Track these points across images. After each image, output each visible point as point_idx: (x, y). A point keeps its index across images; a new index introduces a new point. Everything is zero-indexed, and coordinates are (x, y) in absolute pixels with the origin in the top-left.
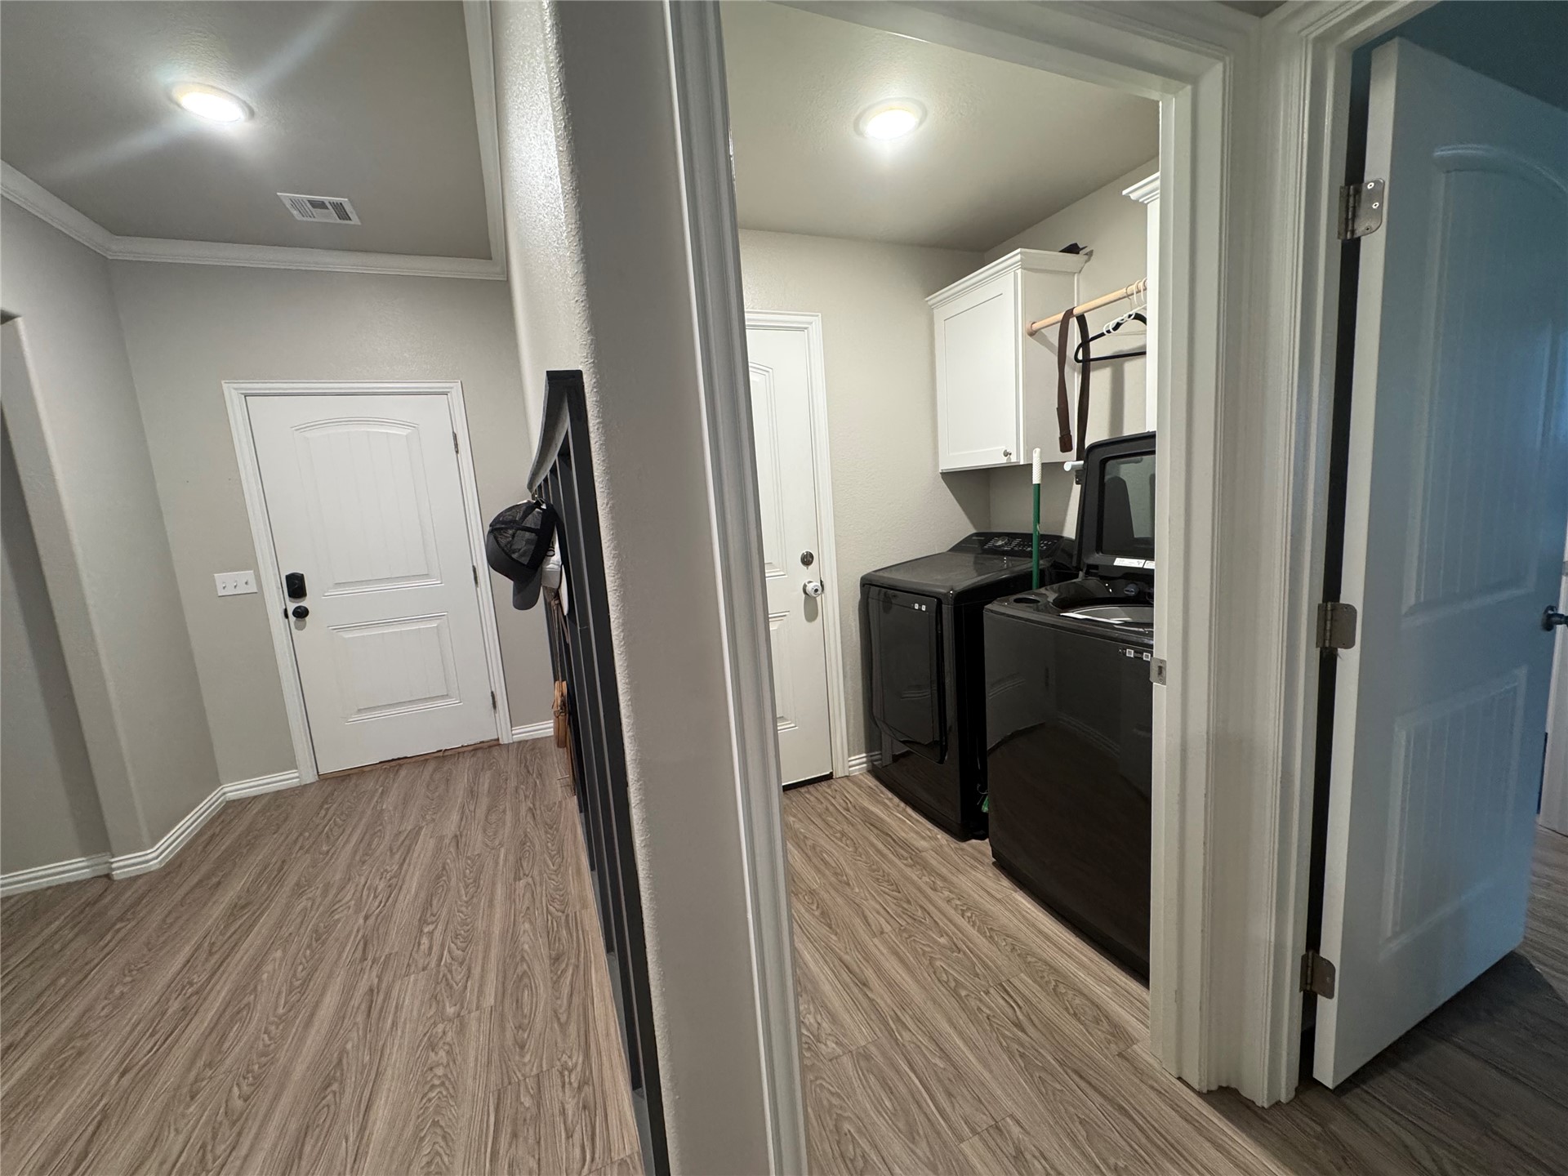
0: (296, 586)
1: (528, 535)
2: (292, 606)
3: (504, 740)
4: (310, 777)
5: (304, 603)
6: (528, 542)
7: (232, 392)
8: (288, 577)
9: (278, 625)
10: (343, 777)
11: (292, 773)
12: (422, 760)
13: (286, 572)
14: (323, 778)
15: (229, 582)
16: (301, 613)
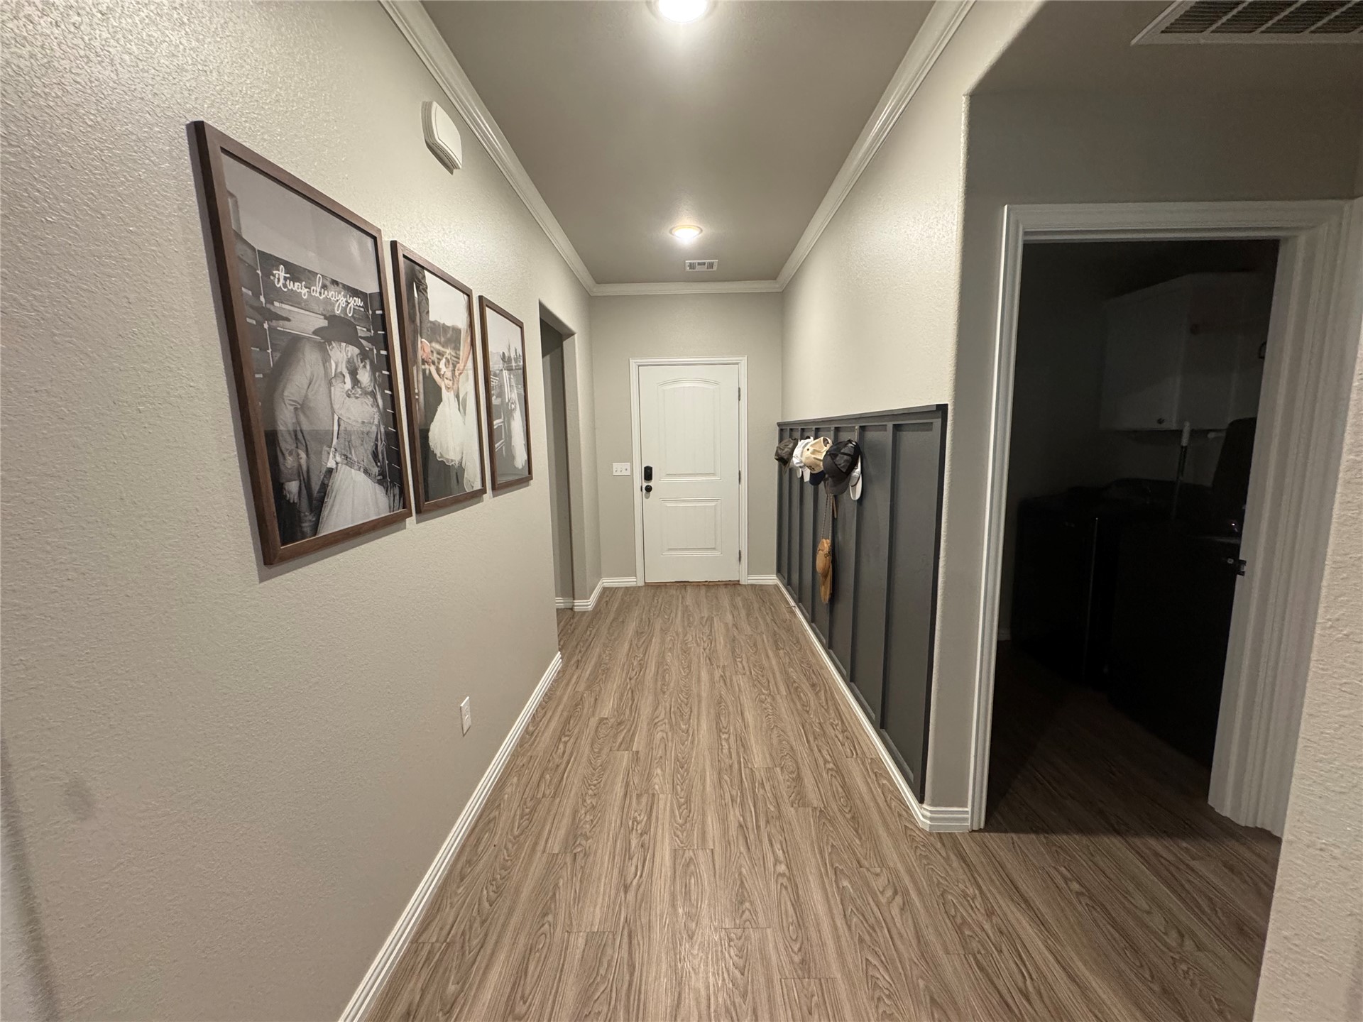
0: (648, 473)
1: (846, 457)
2: (645, 485)
3: (742, 582)
4: (641, 584)
5: (651, 484)
6: (846, 461)
7: (633, 363)
8: (645, 468)
9: (638, 494)
10: (658, 586)
11: (633, 579)
12: (698, 585)
13: (644, 466)
14: (647, 585)
15: (620, 468)
16: (649, 489)
